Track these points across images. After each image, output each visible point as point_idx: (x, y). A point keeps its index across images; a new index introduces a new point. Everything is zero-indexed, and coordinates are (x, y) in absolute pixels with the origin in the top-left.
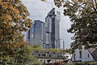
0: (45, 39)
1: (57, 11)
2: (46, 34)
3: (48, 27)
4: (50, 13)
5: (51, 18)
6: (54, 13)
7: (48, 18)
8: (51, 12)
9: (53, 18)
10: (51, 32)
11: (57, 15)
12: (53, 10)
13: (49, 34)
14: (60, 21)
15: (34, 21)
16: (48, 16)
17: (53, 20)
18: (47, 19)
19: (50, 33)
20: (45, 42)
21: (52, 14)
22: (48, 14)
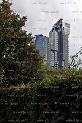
0: (50, 59)
1: (65, 23)
2: (51, 53)
3: (53, 44)
4: (55, 25)
5: (57, 32)
6: (61, 25)
7: (54, 32)
8: (57, 24)
9: (60, 32)
10: (58, 50)
11: (65, 27)
12: (60, 22)
13: (54, 52)
14: (68, 36)
15: (35, 36)
16: (54, 29)
17: (60, 34)
18: (52, 33)
19: (56, 52)
20: (50, 63)
21: (59, 27)
22: (53, 26)
